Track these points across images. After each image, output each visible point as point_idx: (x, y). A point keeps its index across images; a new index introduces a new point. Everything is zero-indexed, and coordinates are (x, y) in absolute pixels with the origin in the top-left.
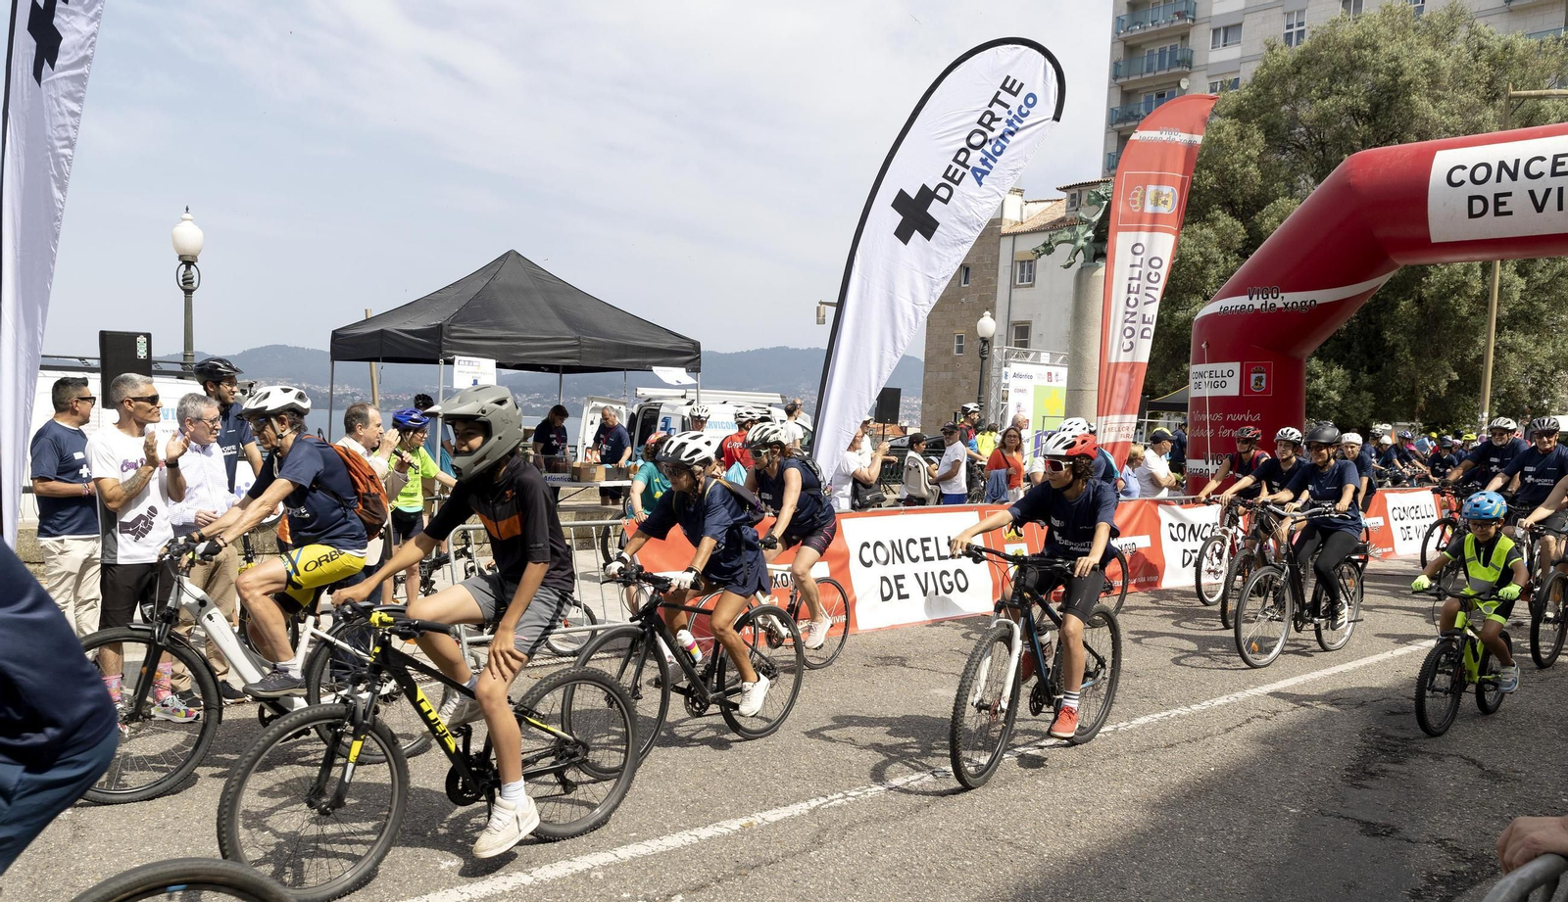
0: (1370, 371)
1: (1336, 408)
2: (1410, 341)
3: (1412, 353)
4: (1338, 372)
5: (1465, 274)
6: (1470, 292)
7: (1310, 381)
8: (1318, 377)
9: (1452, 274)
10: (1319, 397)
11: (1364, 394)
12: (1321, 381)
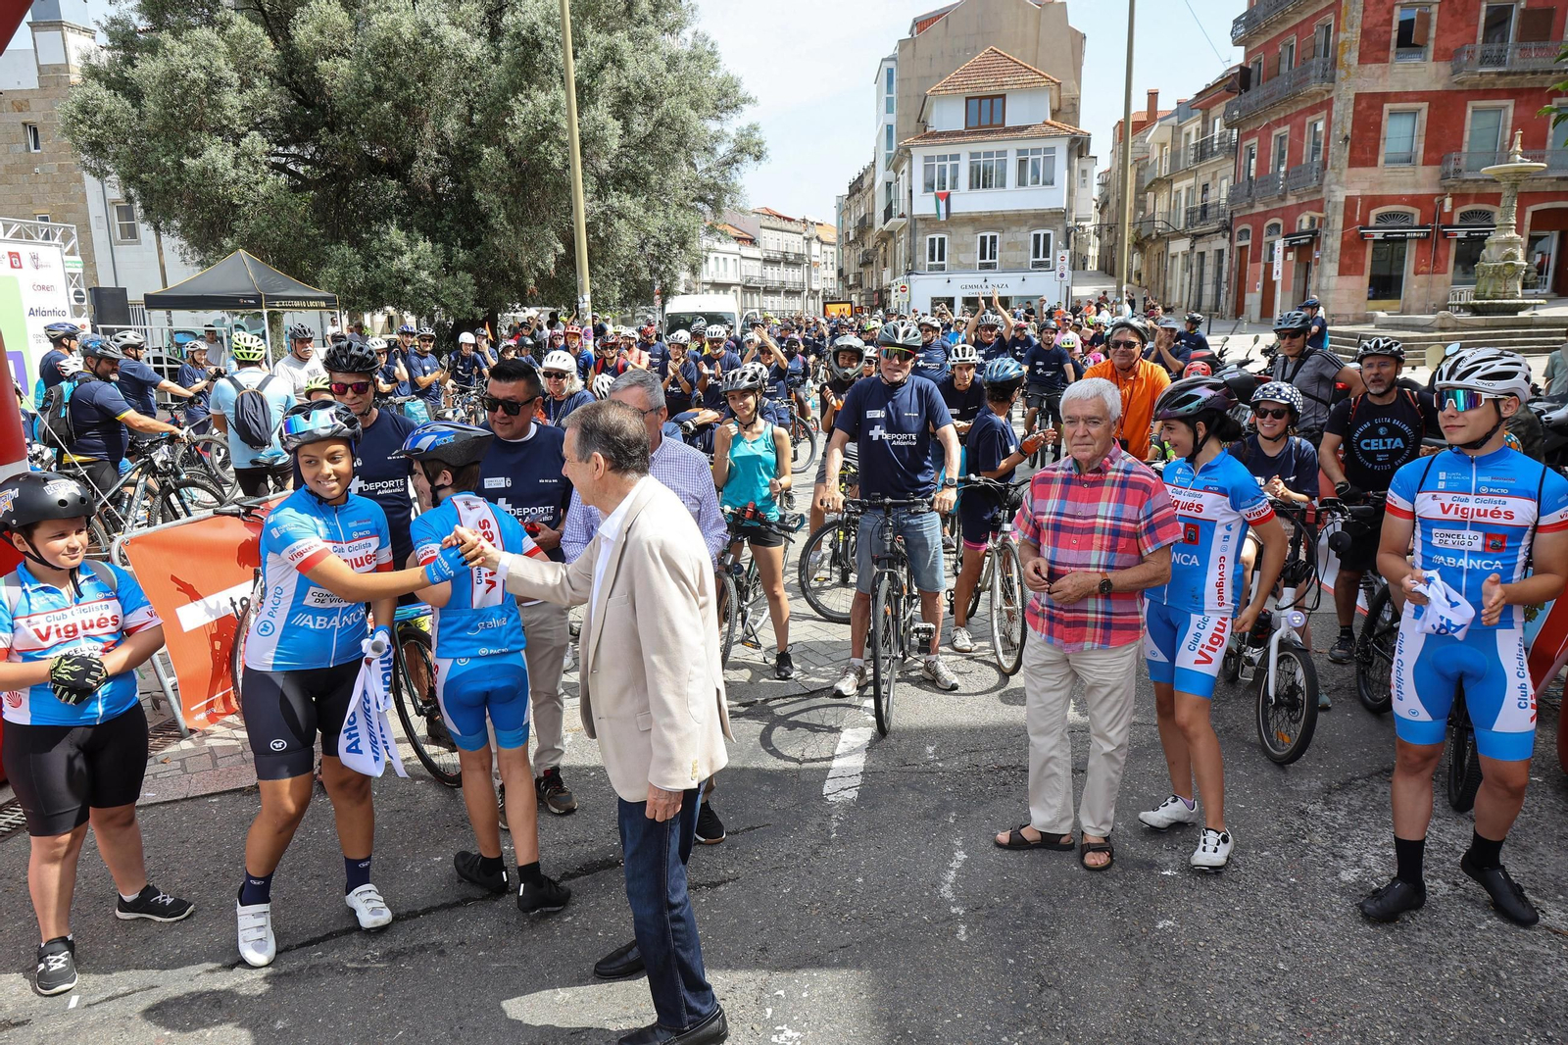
0: (468, 245)
1: (430, 295)
2: (505, 203)
3: (510, 219)
4: (424, 246)
5: (553, 113)
6: (562, 138)
7: (391, 259)
8: (402, 253)
9: (536, 115)
10: (406, 281)
11: (460, 274)
12: (406, 258)
